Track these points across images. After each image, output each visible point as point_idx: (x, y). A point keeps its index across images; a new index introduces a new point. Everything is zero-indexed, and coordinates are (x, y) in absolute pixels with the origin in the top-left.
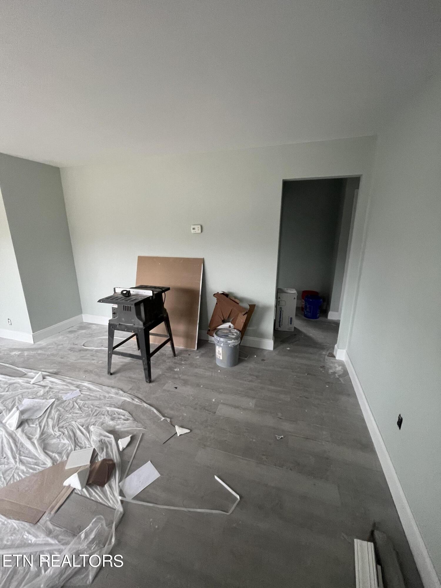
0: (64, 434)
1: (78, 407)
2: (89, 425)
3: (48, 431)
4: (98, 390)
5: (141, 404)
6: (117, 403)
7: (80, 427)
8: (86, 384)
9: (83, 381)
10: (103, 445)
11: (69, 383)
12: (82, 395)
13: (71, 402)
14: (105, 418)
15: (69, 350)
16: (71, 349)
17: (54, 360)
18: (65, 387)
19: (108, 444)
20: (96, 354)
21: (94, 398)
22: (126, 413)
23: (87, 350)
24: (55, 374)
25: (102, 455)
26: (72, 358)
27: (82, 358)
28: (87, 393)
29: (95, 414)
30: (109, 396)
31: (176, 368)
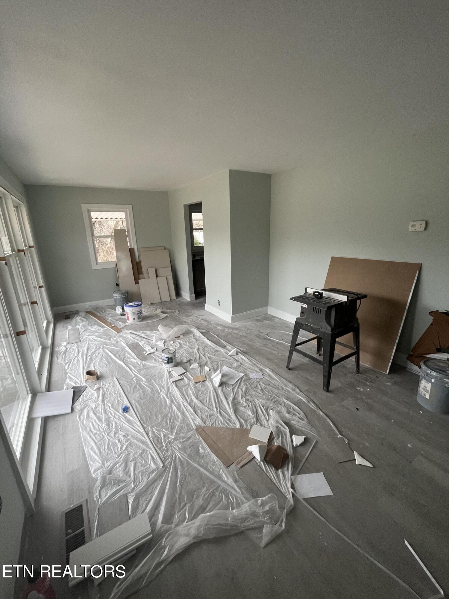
0: (249, 406)
1: (260, 388)
2: (268, 408)
3: (238, 398)
4: (277, 379)
5: (317, 410)
6: (293, 399)
7: (262, 407)
8: (267, 370)
9: (265, 367)
10: (279, 432)
11: (254, 364)
12: (264, 379)
13: (255, 381)
14: (281, 408)
15: (256, 336)
16: (257, 336)
17: (245, 341)
18: (251, 366)
19: (283, 434)
20: (277, 345)
21: (273, 385)
22: (302, 413)
23: (269, 340)
24: (245, 353)
25: (278, 441)
26: (258, 344)
27: (265, 345)
28: (268, 379)
29: (273, 401)
30: (287, 389)
31: (358, 387)
